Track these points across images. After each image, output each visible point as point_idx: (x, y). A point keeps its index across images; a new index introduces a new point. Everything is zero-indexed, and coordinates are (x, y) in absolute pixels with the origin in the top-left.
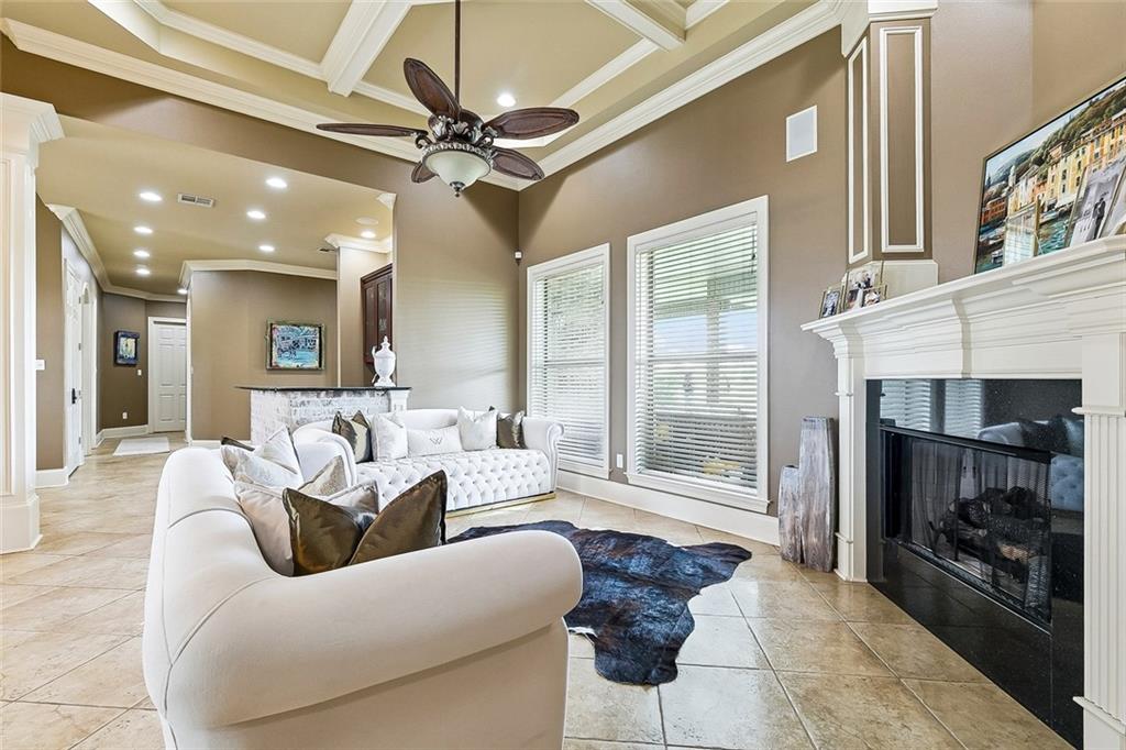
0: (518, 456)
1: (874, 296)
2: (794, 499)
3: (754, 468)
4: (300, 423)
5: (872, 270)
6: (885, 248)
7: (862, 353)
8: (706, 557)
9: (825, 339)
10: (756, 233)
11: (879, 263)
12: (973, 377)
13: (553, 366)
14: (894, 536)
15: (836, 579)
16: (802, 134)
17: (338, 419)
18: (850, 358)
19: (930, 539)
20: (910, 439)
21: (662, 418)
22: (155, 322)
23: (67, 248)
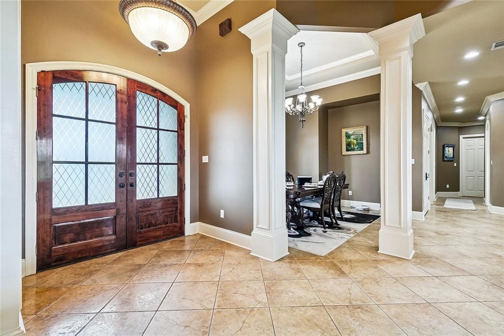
22: (464, 138)
23: (424, 105)
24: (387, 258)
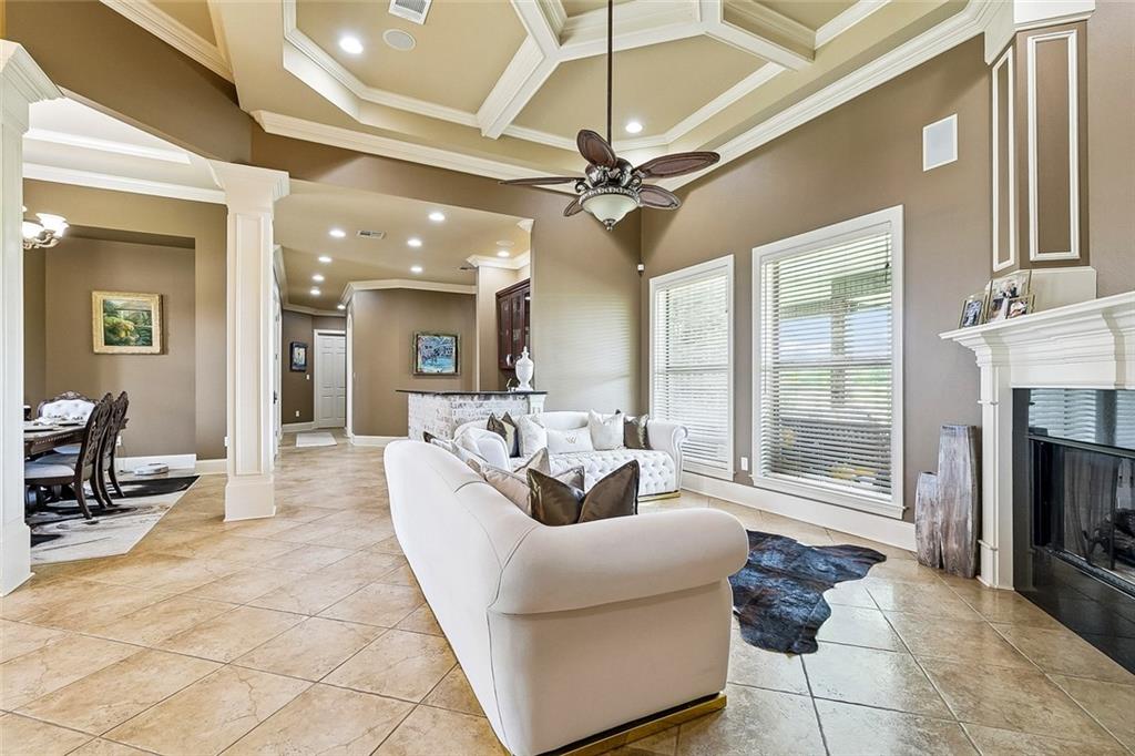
0: (645, 456)
1: (1020, 306)
2: (932, 505)
3: (889, 474)
4: (459, 423)
5: (1018, 280)
6: (1034, 256)
7: (1008, 362)
8: (840, 557)
9: (966, 348)
10: (889, 241)
11: (1027, 272)
12: (1127, 387)
13: (676, 372)
14: (1044, 544)
15: (980, 586)
16: (940, 143)
17: (492, 419)
18: (994, 366)
19: (1084, 548)
20: (1061, 449)
21: (787, 422)
22: (320, 334)
24: (241, 524)
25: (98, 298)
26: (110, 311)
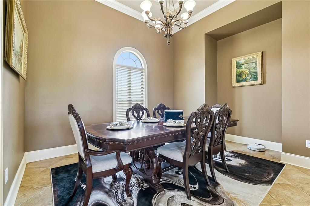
25: (234, 61)
26: (239, 66)
